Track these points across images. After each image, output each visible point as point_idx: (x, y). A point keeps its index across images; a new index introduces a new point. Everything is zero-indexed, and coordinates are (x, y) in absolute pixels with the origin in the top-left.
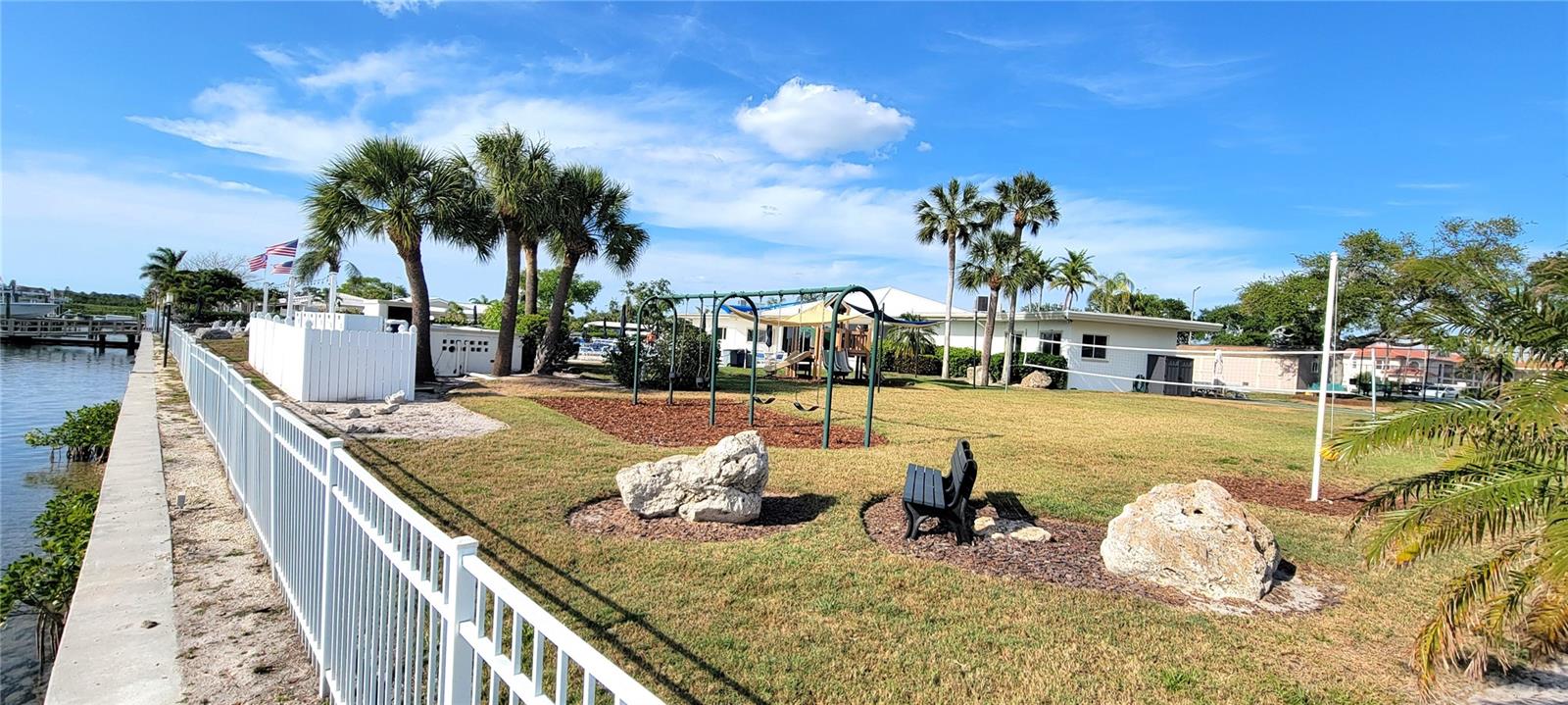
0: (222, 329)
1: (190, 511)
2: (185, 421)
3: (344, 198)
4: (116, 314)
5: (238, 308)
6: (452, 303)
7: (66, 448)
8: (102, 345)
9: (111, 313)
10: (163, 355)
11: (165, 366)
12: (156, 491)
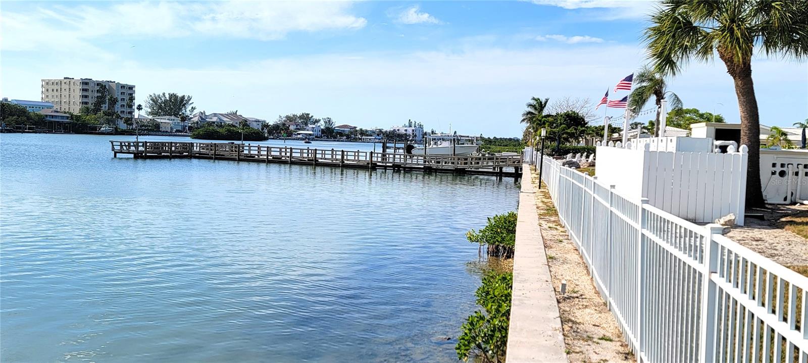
0: (574, 160)
1: (569, 298)
2: (556, 229)
3: (680, 23)
4: (507, 151)
5: (582, 143)
6: (776, 128)
7: (487, 246)
8: (501, 175)
9: (504, 151)
10: (537, 181)
11: (540, 188)
12: (546, 279)
